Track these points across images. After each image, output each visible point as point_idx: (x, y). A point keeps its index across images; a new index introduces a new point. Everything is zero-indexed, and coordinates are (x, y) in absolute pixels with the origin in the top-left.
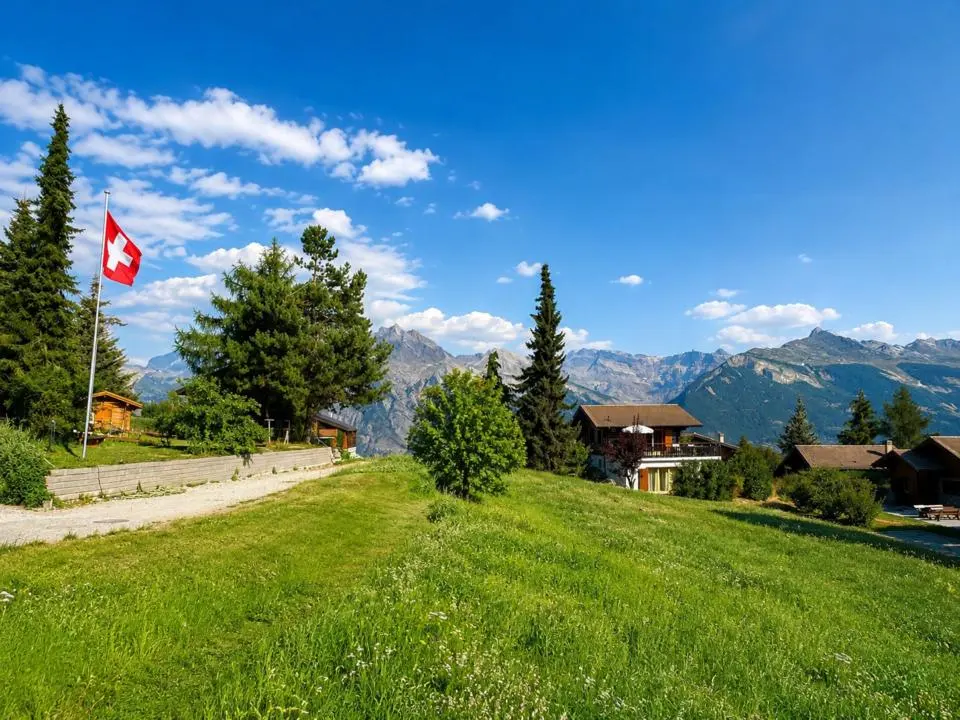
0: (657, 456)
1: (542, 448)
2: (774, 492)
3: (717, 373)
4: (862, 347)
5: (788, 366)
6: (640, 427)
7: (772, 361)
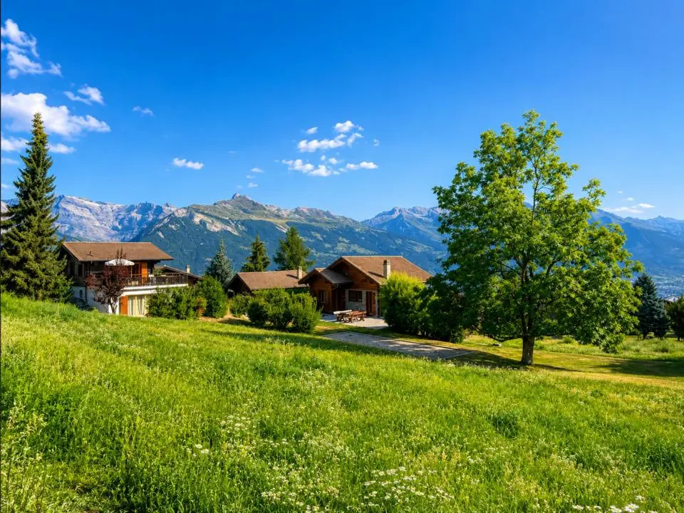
0: (135, 285)
1: (26, 281)
2: (228, 311)
3: (166, 221)
4: (265, 209)
5: (218, 218)
6: (123, 260)
7: (207, 215)
